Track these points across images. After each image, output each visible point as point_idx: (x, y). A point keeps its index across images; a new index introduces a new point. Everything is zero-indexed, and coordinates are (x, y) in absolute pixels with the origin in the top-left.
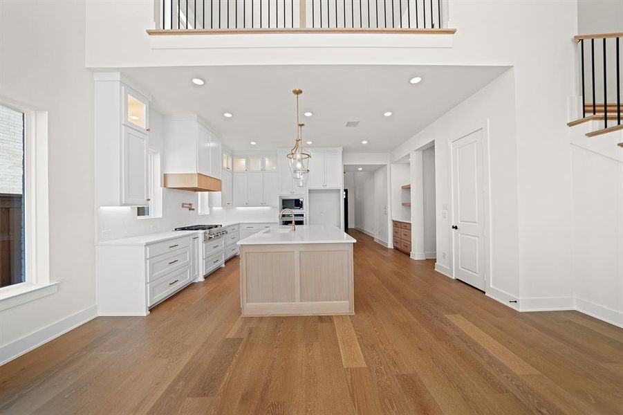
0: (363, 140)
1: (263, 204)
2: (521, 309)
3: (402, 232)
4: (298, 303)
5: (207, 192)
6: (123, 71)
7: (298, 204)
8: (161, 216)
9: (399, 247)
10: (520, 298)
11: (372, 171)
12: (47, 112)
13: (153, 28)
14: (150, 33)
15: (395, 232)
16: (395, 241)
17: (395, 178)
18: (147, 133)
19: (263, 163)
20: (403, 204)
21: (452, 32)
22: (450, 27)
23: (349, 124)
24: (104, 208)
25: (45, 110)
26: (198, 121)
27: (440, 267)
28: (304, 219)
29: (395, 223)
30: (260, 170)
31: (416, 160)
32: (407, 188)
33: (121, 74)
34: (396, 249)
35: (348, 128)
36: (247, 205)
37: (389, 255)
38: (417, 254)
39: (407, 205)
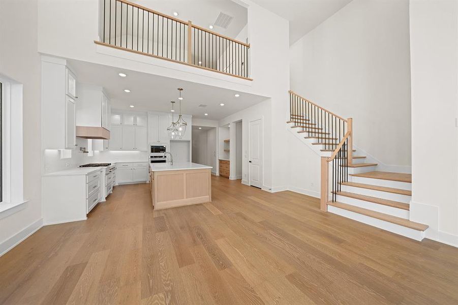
0: (206, 113)
1: (134, 149)
2: (272, 191)
3: (224, 166)
4: (185, 200)
5: (103, 140)
6: (68, 61)
7: (162, 149)
8: (71, 157)
9: (222, 174)
10: (272, 188)
11: (206, 130)
12: (22, 85)
13: (98, 40)
14: (96, 42)
15: (220, 166)
16: (220, 171)
17: (221, 135)
18: (76, 99)
19: (135, 120)
20: (225, 150)
21: (252, 80)
22: (251, 78)
23: (201, 106)
24: (47, 151)
25: (21, 83)
26: (103, 92)
27: (244, 181)
28: (166, 159)
29: (221, 161)
30: (133, 124)
31: (232, 127)
32: (227, 142)
33: (67, 61)
34: (221, 175)
35: (200, 107)
36: (121, 149)
37: (217, 179)
38: (232, 177)
39: (227, 151)
